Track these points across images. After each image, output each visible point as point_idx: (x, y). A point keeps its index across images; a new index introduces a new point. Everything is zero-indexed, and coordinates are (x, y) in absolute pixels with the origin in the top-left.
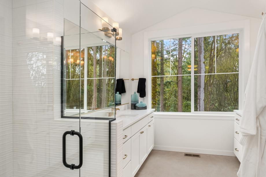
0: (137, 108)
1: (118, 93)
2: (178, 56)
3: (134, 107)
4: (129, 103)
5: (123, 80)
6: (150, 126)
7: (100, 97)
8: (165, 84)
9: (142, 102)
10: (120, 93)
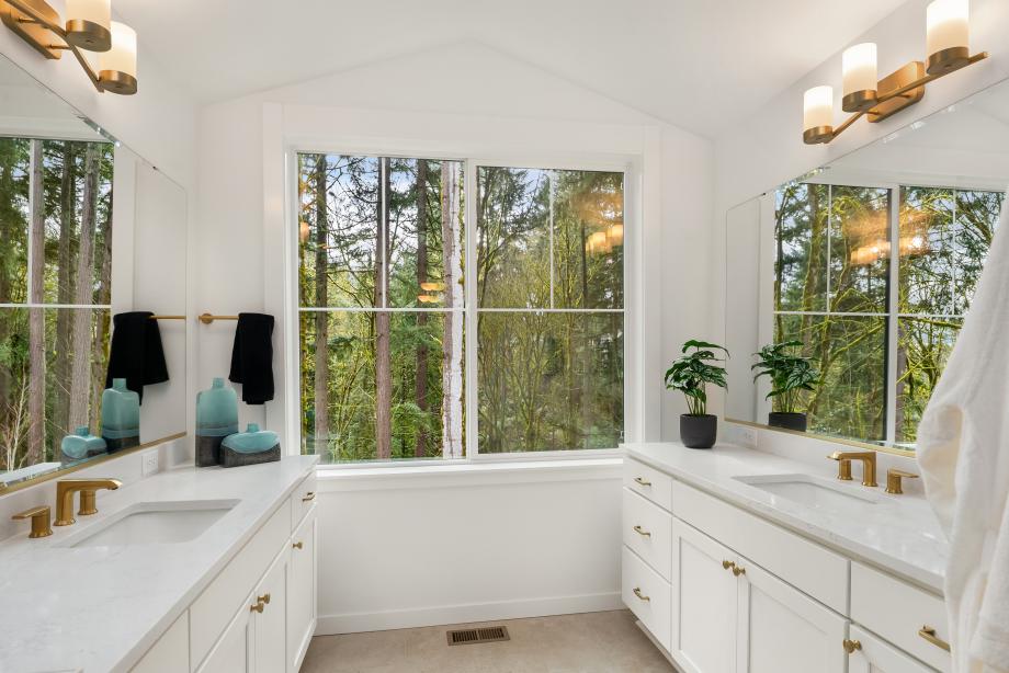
0: (228, 459)
1: (121, 382)
2: (374, 258)
3: (215, 451)
4: (185, 434)
5: (154, 321)
6: (300, 546)
7: (65, 394)
8: (331, 347)
9: (256, 426)
10: (132, 386)
